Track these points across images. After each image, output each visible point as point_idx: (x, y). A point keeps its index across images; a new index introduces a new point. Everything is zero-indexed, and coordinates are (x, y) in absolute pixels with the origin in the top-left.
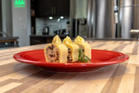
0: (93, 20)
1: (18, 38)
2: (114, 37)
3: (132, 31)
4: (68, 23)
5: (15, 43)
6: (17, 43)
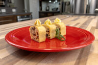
0: (73, 2)
1: (32, 13)
2: (85, 13)
3: (96, 9)
4: (60, 4)
5: (30, 16)
6: (31, 15)
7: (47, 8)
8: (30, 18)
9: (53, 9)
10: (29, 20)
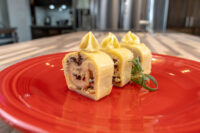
5: (13, 34)
6: (16, 34)
7: (45, 19)
8: (13, 39)
9: (58, 23)
10: (11, 43)
